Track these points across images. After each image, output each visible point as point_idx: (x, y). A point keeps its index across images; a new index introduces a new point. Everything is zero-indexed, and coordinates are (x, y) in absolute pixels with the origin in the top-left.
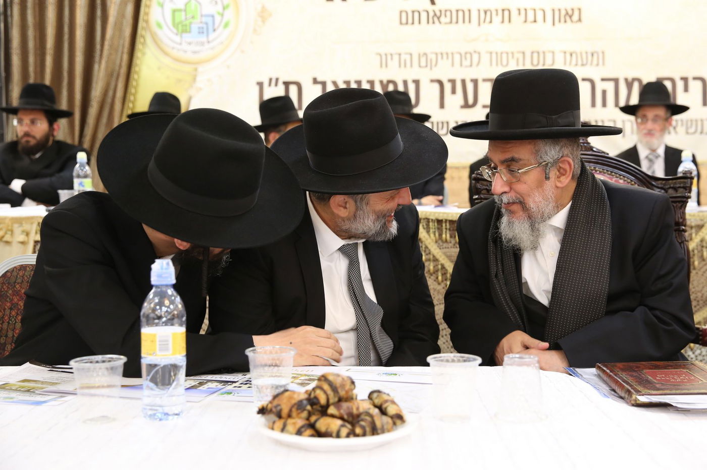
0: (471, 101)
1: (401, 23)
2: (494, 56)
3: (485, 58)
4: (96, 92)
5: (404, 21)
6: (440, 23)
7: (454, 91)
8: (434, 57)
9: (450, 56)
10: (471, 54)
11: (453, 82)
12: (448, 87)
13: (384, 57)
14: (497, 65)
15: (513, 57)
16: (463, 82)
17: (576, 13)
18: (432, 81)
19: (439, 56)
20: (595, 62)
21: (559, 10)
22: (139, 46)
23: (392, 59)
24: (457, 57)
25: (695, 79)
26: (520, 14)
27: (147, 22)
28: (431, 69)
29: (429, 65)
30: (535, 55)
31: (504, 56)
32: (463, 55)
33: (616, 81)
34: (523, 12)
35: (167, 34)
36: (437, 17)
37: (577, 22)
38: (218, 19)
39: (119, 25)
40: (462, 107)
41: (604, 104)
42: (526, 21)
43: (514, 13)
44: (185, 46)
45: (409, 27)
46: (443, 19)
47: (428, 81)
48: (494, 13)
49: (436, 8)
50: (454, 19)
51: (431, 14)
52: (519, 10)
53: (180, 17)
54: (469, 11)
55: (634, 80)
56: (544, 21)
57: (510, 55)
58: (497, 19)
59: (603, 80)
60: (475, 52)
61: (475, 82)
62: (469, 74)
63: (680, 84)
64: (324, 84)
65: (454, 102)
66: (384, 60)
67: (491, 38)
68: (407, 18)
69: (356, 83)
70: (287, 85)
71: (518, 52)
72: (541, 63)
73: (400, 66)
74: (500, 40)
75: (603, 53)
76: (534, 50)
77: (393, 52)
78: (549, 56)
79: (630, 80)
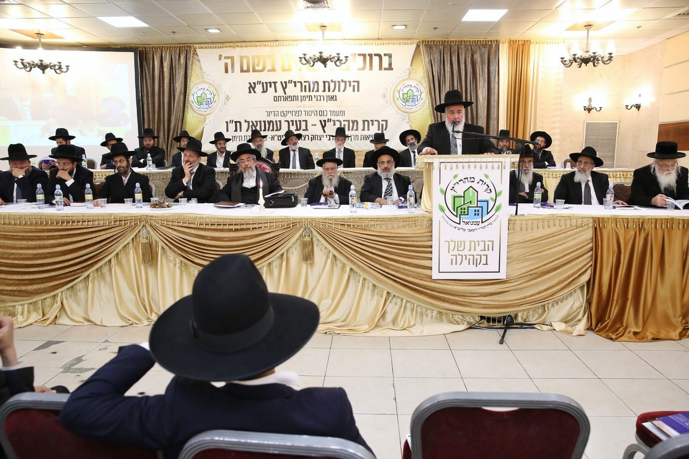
0: (299, 128)
1: (274, 101)
2: (306, 112)
3: (303, 113)
4: (172, 126)
6: (288, 101)
7: (293, 125)
8: (285, 112)
9: (291, 112)
10: (299, 111)
11: (293, 121)
12: (291, 123)
14: (307, 115)
15: (313, 113)
16: (296, 121)
17: (335, 97)
18: (285, 121)
19: (288, 112)
20: (341, 115)
21: (329, 96)
22: (186, 109)
23: (271, 113)
24: (294, 113)
25: (376, 121)
26: (315, 98)
27: (188, 101)
28: (285, 117)
29: (285, 115)
30: (321, 112)
31: (310, 112)
32: (296, 112)
33: (349, 121)
35: (195, 105)
36: (286, 99)
37: (335, 100)
38: (212, 100)
39: (179, 102)
42: (317, 100)
43: (313, 97)
44: (201, 109)
45: (277, 102)
46: (289, 99)
48: (306, 97)
49: (286, 95)
50: (293, 100)
51: (285, 97)
52: (315, 96)
53: (199, 99)
54: (298, 96)
55: (355, 121)
56: (324, 100)
58: (307, 99)
59: (344, 121)
61: (300, 121)
62: (298, 119)
63: (371, 123)
64: (248, 122)
65: (293, 128)
66: (269, 114)
67: (305, 106)
68: (276, 99)
69: (259, 121)
70: (236, 122)
71: (315, 111)
72: (323, 114)
73: (274, 116)
74: (309, 107)
75: (344, 111)
76: (320, 110)
77: (272, 111)
78: (325, 112)
79: (353, 121)
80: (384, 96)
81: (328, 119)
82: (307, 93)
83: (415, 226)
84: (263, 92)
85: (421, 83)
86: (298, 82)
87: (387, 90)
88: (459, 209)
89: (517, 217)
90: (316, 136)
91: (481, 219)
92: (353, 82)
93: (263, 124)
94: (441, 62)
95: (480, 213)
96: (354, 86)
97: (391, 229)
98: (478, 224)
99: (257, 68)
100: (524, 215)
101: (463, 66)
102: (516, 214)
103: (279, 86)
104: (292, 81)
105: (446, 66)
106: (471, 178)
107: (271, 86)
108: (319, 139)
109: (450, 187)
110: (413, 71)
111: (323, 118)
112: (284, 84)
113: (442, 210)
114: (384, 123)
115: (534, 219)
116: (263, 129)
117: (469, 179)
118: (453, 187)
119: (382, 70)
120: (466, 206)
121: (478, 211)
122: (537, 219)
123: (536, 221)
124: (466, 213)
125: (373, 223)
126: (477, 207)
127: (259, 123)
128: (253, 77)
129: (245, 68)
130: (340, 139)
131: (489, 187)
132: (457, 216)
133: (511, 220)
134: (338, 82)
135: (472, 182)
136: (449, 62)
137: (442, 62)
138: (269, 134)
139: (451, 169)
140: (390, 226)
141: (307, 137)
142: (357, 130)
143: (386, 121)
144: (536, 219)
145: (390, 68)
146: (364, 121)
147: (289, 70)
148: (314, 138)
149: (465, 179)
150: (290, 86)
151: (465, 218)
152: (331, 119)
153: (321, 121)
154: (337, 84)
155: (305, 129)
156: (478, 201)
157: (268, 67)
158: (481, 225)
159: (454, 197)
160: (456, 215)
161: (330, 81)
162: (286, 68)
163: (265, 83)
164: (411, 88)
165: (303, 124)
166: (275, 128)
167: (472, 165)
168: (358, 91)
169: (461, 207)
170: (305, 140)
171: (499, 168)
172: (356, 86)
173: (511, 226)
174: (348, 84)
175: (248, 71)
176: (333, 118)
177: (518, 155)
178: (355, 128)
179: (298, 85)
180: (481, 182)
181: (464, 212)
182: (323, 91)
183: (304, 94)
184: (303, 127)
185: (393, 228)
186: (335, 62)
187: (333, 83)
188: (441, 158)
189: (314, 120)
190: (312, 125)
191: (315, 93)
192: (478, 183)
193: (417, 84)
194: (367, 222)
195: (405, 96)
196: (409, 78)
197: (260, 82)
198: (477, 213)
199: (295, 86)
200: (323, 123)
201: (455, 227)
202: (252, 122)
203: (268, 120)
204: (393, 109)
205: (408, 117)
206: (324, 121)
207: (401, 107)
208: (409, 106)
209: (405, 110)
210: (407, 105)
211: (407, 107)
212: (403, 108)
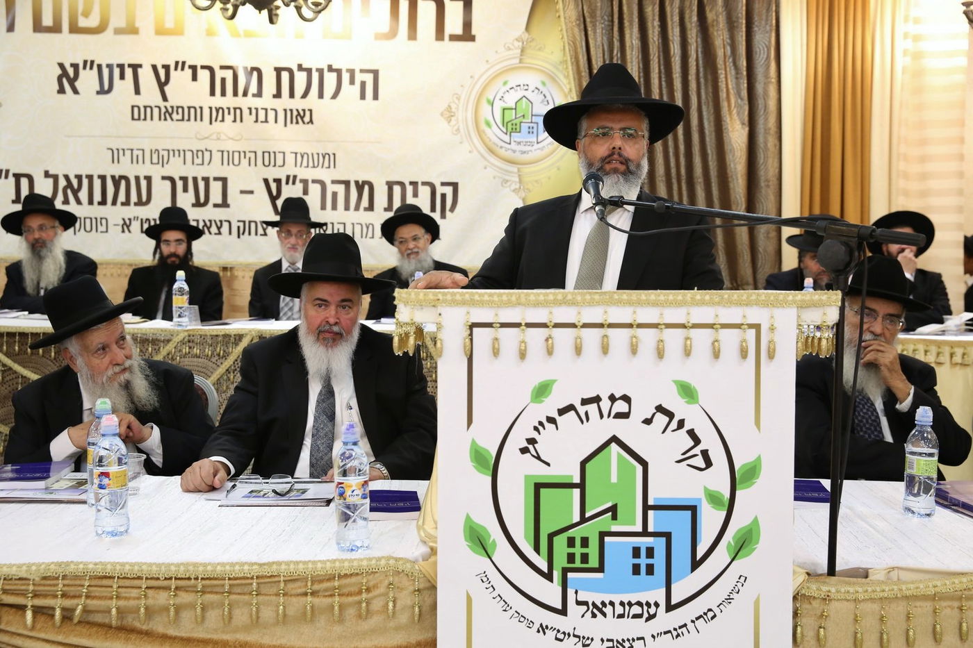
0: (202, 200)
1: (133, 119)
2: (225, 154)
3: (217, 157)
5: (136, 116)
6: (172, 120)
7: (185, 190)
8: (165, 153)
9: (182, 153)
10: (202, 151)
11: (184, 179)
12: (180, 184)
13: (116, 152)
14: (228, 164)
15: (245, 157)
16: (195, 179)
17: (308, 113)
18: (164, 178)
19: (171, 153)
20: (326, 164)
21: (291, 110)
23: (124, 155)
24: (189, 155)
25: (424, 184)
26: (251, 114)
28: (163, 166)
29: (162, 162)
30: (266, 155)
31: (236, 155)
32: (195, 152)
33: (347, 183)
34: (254, 111)
36: (167, 114)
37: (308, 123)
40: (194, 205)
41: (334, 207)
42: (256, 121)
43: (246, 112)
45: (141, 123)
46: (175, 116)
47: (160, 178)
48: (226, 111)
49: (168, 104)
50: (186, 117)
52: (250, 109)
54: (201, 108)
55: (365, 183)
56: (276, 122)
57: (242, 155)
58: (229, 118)
59: (334, 182)
60: (206, 150)
61: (206, 180)
62: (201, 172)
63: (410, 189)
64: (56, 178)
65: (185, 201)
66: (116, 155)
67: (223, 137)
68: (139, 114)
69: (87, 176)
70: (18, 177)
71: (250, 152)
72: (272, 163)
73: (132, 162)
74: (232, 139)
75: (334, 154)
76: (265, 150)
77: (125, 147)
78: (279, 157)
79: (360, 183)
80: (449, 114)
81: (288, 177)
82: (229, 101)
83: (360, 616)
84: (101, 92)
85: (553, 79)
86: (203, 67)
87: (459, 99)
88: (560, 542)
89: (832, 587)
90: (253, 225)
91: (663, 590)
92: (362, 71)
93: (97, 184)
94: (612, 21)
95: (659, 561)
96: (363, 84)
97: (247, 628)
98: (651, 617)
99: (83, 23)
100: (865, 574)
101: (677, 31)
102: (832, 570)
103: (146, 76)
104: (184, 63)
105: (627, 32)
106: (612, 398)
107: (122, 77)
108: (260, 231)
109: (517, 440)
110: (533, 44)
111: (272, 173)
112: (162, 73)
113: (480, 542)
114: (449, 191)
115: (916, 598)
116: (97, 197)
117: (605, 404)
118: (532, 441)
119: (442, 39)
120: (590, 530)
121: (650, 552)
122: (933, 598)
123: (927, 606)
124: (594, 562)
125: (162, 598)
126: (645, 533)
127: (85, 182)
128: (71, 49)
129: (47, 21)
130: (294, 230)
131: (697, 441)
132: (549, 576)
133: (809, 599)
134: (318, 70)
135: (620, 416)
136: (636, 20)
137: (616, 21)
138: (115, 214)
139: (523, 355)
140: (241, 616)
141: (226, 225)
142: (371, 207)
143: (455, 186)
144: (925, 598)
145: (467, 35)
146: (390, 185)
147: (177, 31)
148: (245, 228)
149: (585, 402)
150: (180, 79)
151: (586, 587)
152: (295, 177)
153: (266, 181)
154: (315, 76)
155: (219, 201)
156: (646, 508)
157: (117, 21)
158: (665, 620)
159: (538, 487)
160: (545, 568)
161: (295, 68)
162: (169, 24)
163: (108, 66)
164: (526, 93)
165: (216, 188)
166: (134, 198)
167: (619, 338)
168: (376, 97)
169: (571, 533)
170: (220, 233)
171: (744, 354)
172: (372, 86)
173: (808, 622)
174: (346, 77)
175: (56, 29)
176: (303, 173)
177: (837, 295)
178: (365, 202)
179: (204, 75)
180: (661, 419)
181: (585, 558)
182: (274, 96)
183: (218, 101)
184: (216, 197)
185: (256, 622)
186: (298, 8)
187: (304, 74)
188: (473, 303)
189: (245, 177)
190: (242, 192)
191: (251, 101)
192: (648, 422)
193: (544, 84)
194: (134, 593)
195: (510, 115)
196: (521, 65)
197: (92, 62)
198: (643, 561)
199: (195, 78)
200: (273, 186)
201: (543, 629)
202: (67, 177)
203: (113, 174)
204: (475, 152)
205: (517, 175)
206: (275, 180)
207: (497, 146)
208: (519, 143)
209: (509, 155)
210: (515, 142)
211: (513, 146)
212: (504, 149)
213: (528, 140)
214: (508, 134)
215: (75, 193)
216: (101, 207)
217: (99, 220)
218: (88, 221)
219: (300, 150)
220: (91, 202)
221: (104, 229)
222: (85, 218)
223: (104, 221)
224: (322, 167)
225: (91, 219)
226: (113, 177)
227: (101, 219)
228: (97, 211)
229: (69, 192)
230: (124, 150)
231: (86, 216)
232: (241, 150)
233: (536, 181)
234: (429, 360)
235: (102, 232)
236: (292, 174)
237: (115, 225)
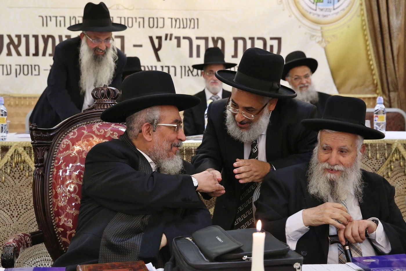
13: (45, 19)
15: (136, 21)
20: (192, 26)
23: (51, 20)
25: (259, 38)
30: (151, 20)
31: (130, 20)
33: (206, 39)
41: (199, 55)
55: (219, 38)
57: (134, 20)
59: (197, 38)
63: (249, 42)
66: (45, 21)
67: (121, 7)
69: (25, 36)
71: (140, 18)
72: (156, 25)
73: (56, 26)
74: (127, 9)
75: (198, 19)
76: (150, 16)
77: (51, 15)
78: (161, 21)
79: (216, 38)
81: (167, 35)
93: (32, 41)
111: (155, 33)
114: (275, 43)
116: (32, 50)
127: (23, 40)
143: (279, 40)
146: (236, 40)
152: (171, 35)
153: (151, 38)
176: (177, 32)
189: (137, 35)
190: (135, 46)
200: (156, 42)
202: (9, 37)
203: (43, 34)
204: (293, 16)
205: (320, 32)
206: (157, 37)
207: (308, 12)
208: (322, 10)
209: (315, 18)
210: (319, 9)
211: (318, 12)
212: (311, 15)
213: (327, 7)
214: (315, 3)
215: (16, 47)
216: (35, 57)
217: (33, 67)
218: (26, 68)
219: (175, 16)
220: (28, 54)
221: (37, 73)
222: (23, 66)
223: (37, 68)
224: (190, 28)
225: (28, 66)
226: (43, 36)
227: (35, 66)
228: (32, 60)
229: (12, 47)
230: (50, 17)
231: (25, 63)
232: (133, 16)
233: (334, 36)
234: (401, 160)
235: (35, 75)
236: (169, 33)
237: (45, 70)
